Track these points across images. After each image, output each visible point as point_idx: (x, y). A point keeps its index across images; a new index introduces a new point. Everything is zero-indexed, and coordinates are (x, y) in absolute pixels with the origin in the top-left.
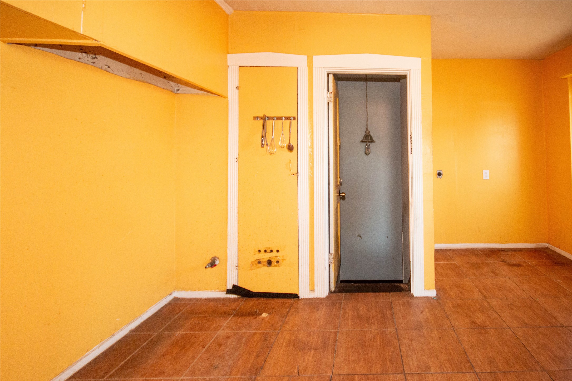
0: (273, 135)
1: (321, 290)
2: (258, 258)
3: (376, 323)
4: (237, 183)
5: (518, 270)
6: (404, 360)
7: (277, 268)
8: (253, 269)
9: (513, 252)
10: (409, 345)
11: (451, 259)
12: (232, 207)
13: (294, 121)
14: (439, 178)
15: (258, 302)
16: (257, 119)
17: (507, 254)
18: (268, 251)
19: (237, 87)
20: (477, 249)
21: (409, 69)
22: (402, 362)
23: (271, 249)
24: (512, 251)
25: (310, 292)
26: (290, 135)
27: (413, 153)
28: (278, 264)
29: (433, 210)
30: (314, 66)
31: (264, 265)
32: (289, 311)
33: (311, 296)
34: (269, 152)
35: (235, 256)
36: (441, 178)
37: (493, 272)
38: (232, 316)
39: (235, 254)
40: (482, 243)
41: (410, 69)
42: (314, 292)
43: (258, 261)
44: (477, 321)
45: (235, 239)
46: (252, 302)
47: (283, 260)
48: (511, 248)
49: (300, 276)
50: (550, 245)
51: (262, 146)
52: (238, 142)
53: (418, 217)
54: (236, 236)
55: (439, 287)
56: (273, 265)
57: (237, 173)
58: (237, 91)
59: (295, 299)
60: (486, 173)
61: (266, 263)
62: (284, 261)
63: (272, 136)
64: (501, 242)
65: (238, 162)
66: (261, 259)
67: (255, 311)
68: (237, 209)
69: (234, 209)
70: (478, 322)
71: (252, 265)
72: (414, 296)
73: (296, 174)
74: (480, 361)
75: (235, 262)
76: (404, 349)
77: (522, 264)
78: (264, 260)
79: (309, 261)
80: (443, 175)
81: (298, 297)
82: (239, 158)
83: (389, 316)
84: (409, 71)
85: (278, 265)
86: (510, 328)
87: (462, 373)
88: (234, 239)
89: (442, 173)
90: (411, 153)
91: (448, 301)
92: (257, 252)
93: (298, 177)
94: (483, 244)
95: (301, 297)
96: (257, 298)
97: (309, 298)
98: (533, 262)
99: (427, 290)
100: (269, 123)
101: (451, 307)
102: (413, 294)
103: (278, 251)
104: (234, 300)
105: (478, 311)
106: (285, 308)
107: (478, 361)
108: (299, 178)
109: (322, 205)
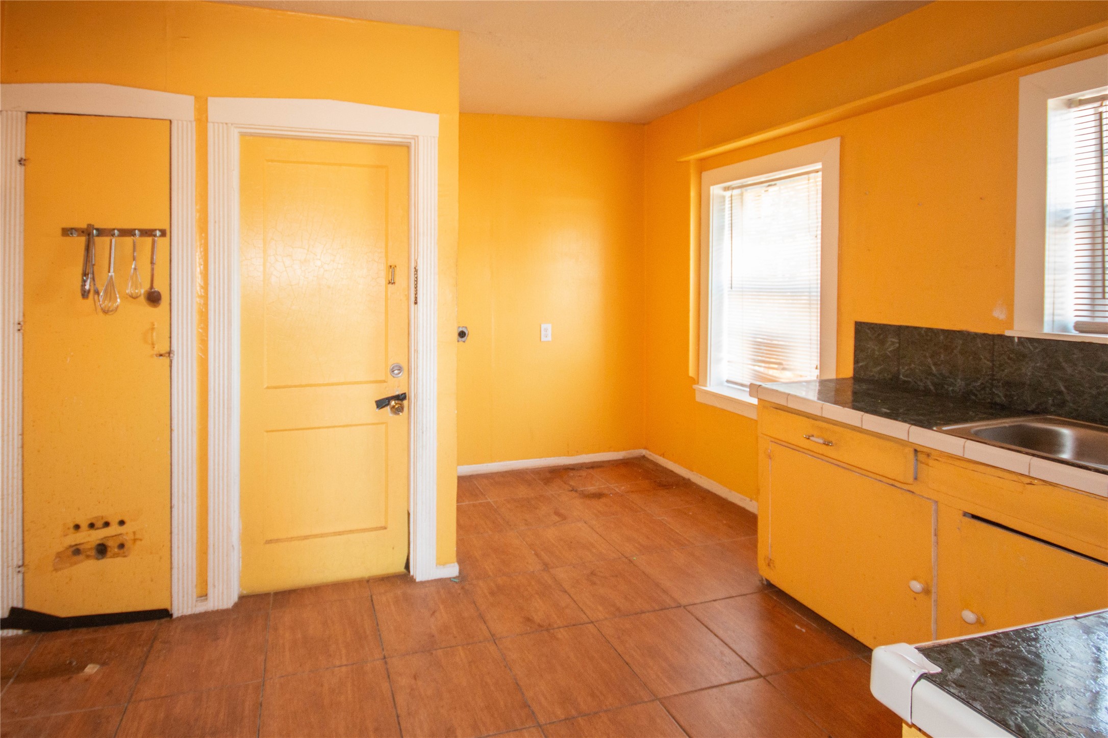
0: (112, 270)
1: (223, 593)
2: (73, 543)
3: (344, 651)
4: (19, 380)
5: (598, 505)
6: (403, 725)
7: (118, 560)
8: (60, 569)
9: (590, 471)
10: (412, 689)
11: (482, 494)
12: (8, 435)
13: (163, 239)
14: (462, 340)
15: (74, 639)
16: (72, 234)
17: (578, 475)
18: (99, 524)
19: (20, 161)
20: (527, 469)
21: (414, 136)
22: (401, 730)
23: (105, 520)
24: (587, 468)
25: (197, 601)
26: (153, 270)
27: (418, 303)
28: (122, 551)
29: (456, 412)
30: (210, 119)
31: (88, 557)
32: (149, 651)
33: (201, 608)
34: (102, 309)
35: (15, 543)
36: (464, 342)
37: (557, 513)
38: (11, 680)
39: (15, 539)
40: (536, 458)
41: (418, 136)
42: (207, 599)
43: (74, 548)
44: (536, 618)
45: (15, 504)
46: (58, 642)
47: (135, 540)
48: (585, 463)
49: (175, 571)
50: (648, 452)
51: (85, 294)
52: (21, 287)
53: (426, 428)
54: (18, 499)
55: (464, 557)
56: (109, 554)
57: (21, 357)
58: (20, 169)
59: (163, 620)
60: (546, 330)
61: (93, 553)
62: (138, 543)
63: (109, 272)
64: (568, 454)
65: (22, 331)
66: (80, 544)
67: (68, 662)
68: (20, 437)
69: (13, 439)
70: (538, 617)
71: (58, 559)
72: (415, 580)
73: (167, 355)
74: (546, 699)
75: (15, 559)
76: (401, 699)
77: (606, 492)
78: (88, 546)
79: (195, 536)
80: (469, 336)
81: (171, 615)
82: (25, 322)
83: (368, 632)
84: (415, 139)
85: (123, 553)
86: (592, 622)
87: (515, 730)
88: (12, 505)
89: (467, 332)
90: (416, 303)
91: (481, 583)
92: (72, 530)
93: (171, 361)
94: (538, 459)
95: (176, 614)
96: (70, 631)
97: (194, 614)
98: (623, 488)
99: (442, 566)
100: (101, 243)
101: (487, 594)
102: (414, 577)
103: (122, 523)
104: (14, 641)
105: (537, 596)
106: (140, 645)
107: (543, 700)
108: (173, 361)
109: (226, 416)
